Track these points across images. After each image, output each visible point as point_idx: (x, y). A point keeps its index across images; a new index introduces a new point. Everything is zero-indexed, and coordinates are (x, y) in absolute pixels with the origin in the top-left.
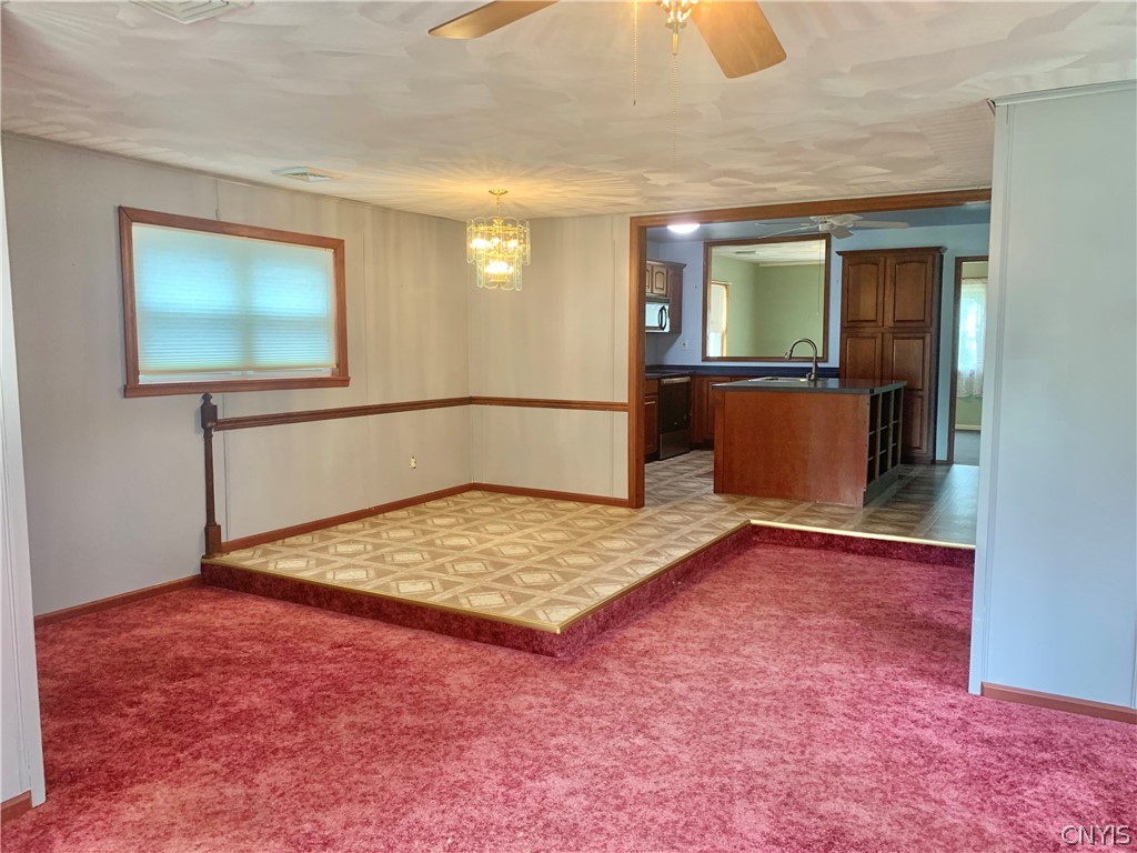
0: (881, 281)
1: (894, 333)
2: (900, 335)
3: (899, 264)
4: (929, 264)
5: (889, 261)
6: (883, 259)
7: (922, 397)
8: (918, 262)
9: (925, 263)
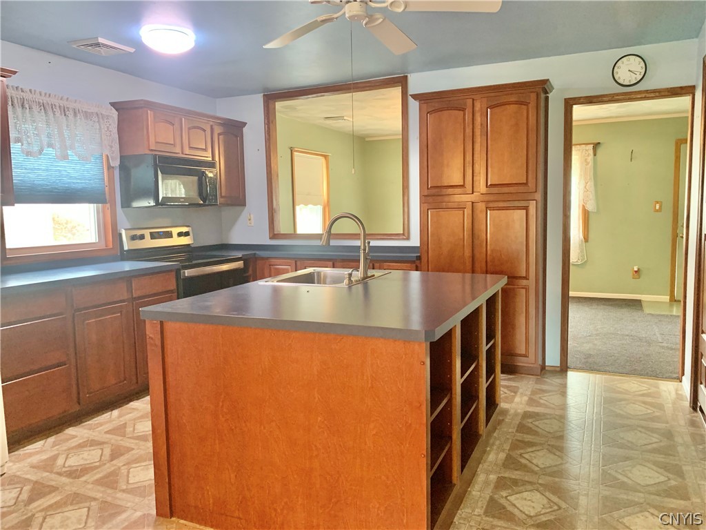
0: (469, 131)
1: (488, 202)
2: (496, 205)
3: (492, 107)
4: (532, 105)
5: (478, 106)
6: (469, 102)
7: (527, 289)
8: (516, 103)
9: (527, 104)
